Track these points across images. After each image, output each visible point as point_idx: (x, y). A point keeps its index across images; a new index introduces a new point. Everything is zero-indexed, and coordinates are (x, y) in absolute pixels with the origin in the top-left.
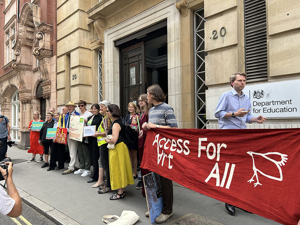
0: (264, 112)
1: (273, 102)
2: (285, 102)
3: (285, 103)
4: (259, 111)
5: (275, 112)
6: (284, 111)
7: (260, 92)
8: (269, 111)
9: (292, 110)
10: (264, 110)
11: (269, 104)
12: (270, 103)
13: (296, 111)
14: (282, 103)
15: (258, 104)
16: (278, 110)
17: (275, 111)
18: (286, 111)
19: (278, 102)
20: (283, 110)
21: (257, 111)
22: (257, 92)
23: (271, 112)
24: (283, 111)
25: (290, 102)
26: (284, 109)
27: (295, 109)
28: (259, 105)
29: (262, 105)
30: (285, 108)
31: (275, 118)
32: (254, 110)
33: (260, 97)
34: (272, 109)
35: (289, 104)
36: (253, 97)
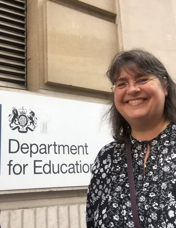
0: (35, 173)
1: (55, 145)
2: (77, 149)
3: (77, 151)
4: (23, 168)
5: (58, 172)
6: (76, 171)
7: (28, 114)
8: (47, 169)
10: (35, 167)
12: (49, 147)
14: (71, 149)
15: (22, 148)
16: (64, 169)
17: (60, 170)
18: (79, 170)
19: (64, 147)
20: (74, 168)
21: (17, 169)
22: (19, 114)
23: (50, 172)
24: (74, 172)
25: (85, 148)
26: (75, 166)
28: (24, 150)
29: (31, 152)
30: (77, 164)
31: (58, 190)
32: (10, 165)
33: (27, 129)
34: (53, 165)
35: (83, 154)
36: (10, 125)
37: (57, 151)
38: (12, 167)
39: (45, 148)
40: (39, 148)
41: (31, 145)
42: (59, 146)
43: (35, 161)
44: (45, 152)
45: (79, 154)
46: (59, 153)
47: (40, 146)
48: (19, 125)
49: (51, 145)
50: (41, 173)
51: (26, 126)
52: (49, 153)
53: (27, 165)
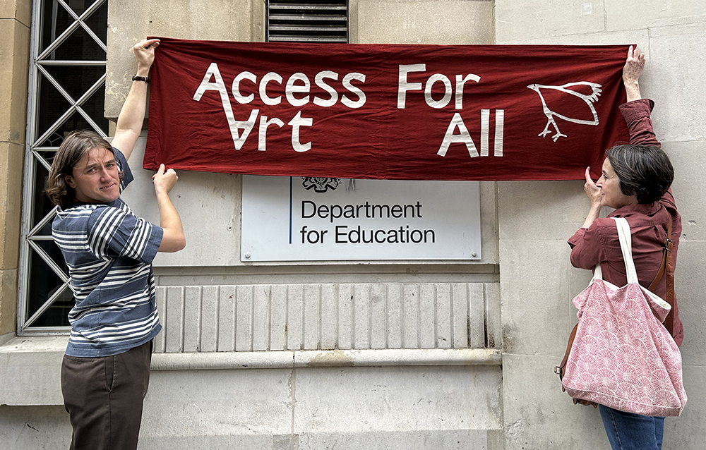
0: (337, 242)
1: (367, 206)
2: (401, 211)
3: (403, 213)
4: (321, 236)
5: (371, 240)
6: (399, 239)
8: (354, 237)
9: (423, 237)
10: (337, 234)
11: (355, 215)
12: (358, 209)
13: (434, 241)
14: (393, 211)
15: (319, 211)
16: (380, 237)
17: (374, 237)
18: (405, 239)
19: (381, 208)
20: (396, 235)
21: (313, 237)
23: (359, 241)
24: (396, 241)
25: (416, 209)
26: (399, 234)
27: (429, 235)
28: (323, 214)
29: (332, 215)
30: (402, 231)
31: (371, 263)
32: (303, 232)
33: (326, 187)
34: (364, 231)
35: (413, 216)
36: (304, 183)
37: (370, 214)
38: (306, 234)
39: (353, 211)
40: (344, 211)
41: (332, 208)
42: (373, 208)
43: (337, 227)
44: (353, 216)
45: (405, 216)
46: (373, 216)
47: (345, 208)
48: (315, 183)
49: (362, 206)
50: (346, 242)
51: (326, 184)
52: (357, 217)
53: (326, 231)
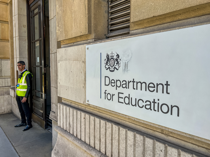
0: (119, 102)
1: (134, 82)
2: (154, 87)
3: (156, 89)
5: (136, 105)
6: (152, 108)
7: (115, 57)
8: (127, 100)
10: (119, 97)
12: (129, 83)
14: (149, 87)
19: (141, 84)
21: (109, 97)
22: (110, 58)
23: (129, 103)
25: (165, 87)
26: (152, 104)
27: (175, 109)
28: (113, 84)
29: (117, 86)
30: (154, 102)
31: (136, 120)
32: (105, 93)
33: (114, 69)
35: (163, 92)
36: (105, 66)
37: (135, 87)
40: (122, 83)
41: (117, 81)
42: (137, 83)
43: (119, 93)
44: (126, 87)
45: (157, 92)
46: (137, 89)
48: (110, 66)
49: (131, 81)
50: (123, 103)
53: (114, 95)
